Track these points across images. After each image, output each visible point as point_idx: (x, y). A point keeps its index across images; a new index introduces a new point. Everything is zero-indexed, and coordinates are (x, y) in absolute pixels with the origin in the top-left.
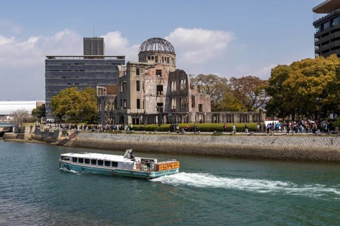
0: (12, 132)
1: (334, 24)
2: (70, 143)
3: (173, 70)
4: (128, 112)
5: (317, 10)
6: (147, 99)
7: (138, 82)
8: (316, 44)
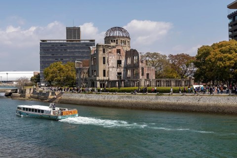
0: (17, 93)
2: (57, 101)
3: (129, 49)
4: (97, 79)
5: (230, 7)
6: (111, 70)
7: (104, 58)
8: (230, 31)
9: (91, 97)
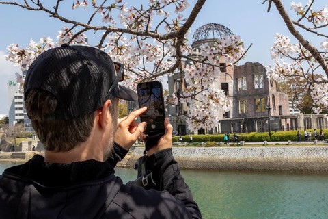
9: (220, 152)
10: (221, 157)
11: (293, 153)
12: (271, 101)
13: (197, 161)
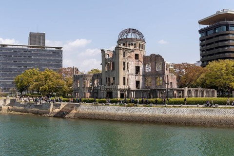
1: (217, 31)
4: (119, 88)
6: (130, 76)
7: (124, 63)
9: (137, 110)
10: (138, 113)
11: (184, 112)
12: (166, 79)
13: (122, 116)
